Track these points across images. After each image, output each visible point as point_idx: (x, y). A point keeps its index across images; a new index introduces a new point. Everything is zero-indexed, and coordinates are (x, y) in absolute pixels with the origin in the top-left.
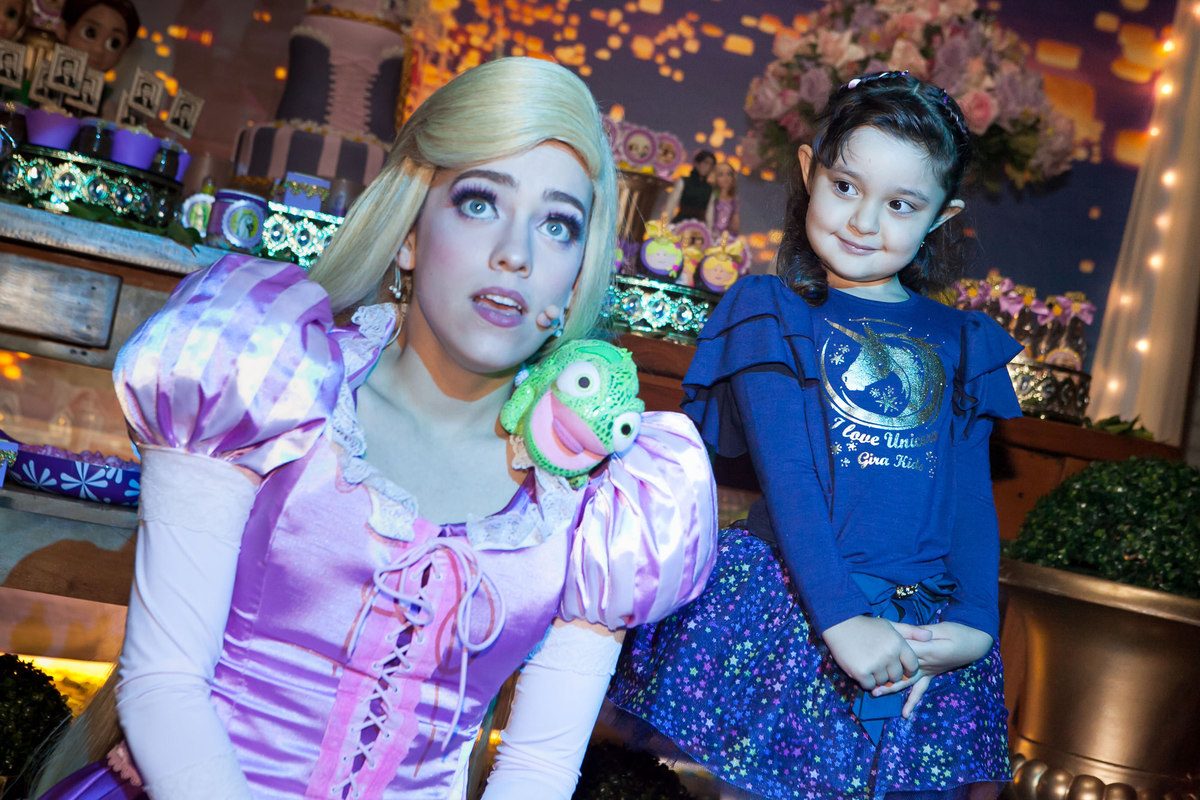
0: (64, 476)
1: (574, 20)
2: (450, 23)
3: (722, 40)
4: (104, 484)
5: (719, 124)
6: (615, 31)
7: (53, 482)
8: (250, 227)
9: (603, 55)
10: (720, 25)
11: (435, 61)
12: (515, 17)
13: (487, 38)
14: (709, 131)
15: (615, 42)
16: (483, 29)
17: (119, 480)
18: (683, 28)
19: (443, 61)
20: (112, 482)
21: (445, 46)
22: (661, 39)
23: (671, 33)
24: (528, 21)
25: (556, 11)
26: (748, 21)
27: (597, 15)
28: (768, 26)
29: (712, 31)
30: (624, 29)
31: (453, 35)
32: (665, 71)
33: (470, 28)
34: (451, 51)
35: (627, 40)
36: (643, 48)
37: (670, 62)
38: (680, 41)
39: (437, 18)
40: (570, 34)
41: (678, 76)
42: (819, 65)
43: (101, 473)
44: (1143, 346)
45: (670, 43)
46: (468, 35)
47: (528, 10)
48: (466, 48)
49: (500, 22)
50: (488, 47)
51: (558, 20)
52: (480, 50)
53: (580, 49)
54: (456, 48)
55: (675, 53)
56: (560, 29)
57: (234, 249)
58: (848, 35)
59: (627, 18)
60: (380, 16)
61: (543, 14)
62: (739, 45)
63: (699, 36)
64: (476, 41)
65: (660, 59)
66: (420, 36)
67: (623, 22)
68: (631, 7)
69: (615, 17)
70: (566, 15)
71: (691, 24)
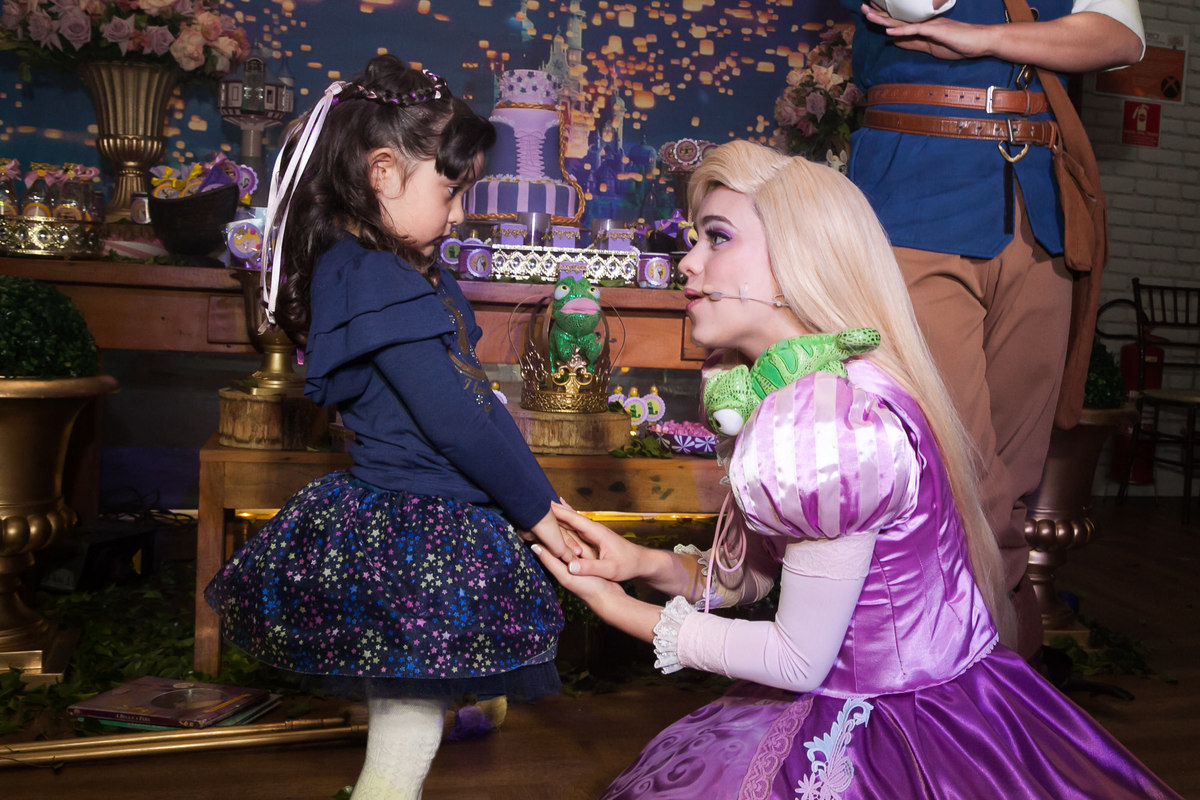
1: (661, 68)
2: (584, 82)
3: (755, 66)
5: (760, 119)
6: (687, 70)
8: (484, 264)
9: (682, 86)
10: (751, 57)
11: (578, 108)
12: (623, 72)
13: (608, 88)
14: (755, 124)
15: (688, 77)
16: (605, 83)
18: (730, 62)
19: (583, 106)
21: (582, 96)
22: (715, 72)
23: (722, 66)
24: (632, 73)
25: (649, 64)
26: (769, 52)
27: (674, 62)
28: (782, 53)
29: (748, 61)
30: (692, 68)
31: (586, 89)
32: (722, 91)
33: (596, 83)
34: (587, 100)
36: (706, 78)
37: (725, 85)
38: (729, 70)
39: (575, 80)
40: (659, 77)
41: (730, 92)
42: (815, 90)
45: (723, 72)
46: (596, 87)
47: (631, 66)
48: (596, 96)
49: (615, 76)
50: (609, 93)
51: (651, 69)
52: (604, 95)
53: (667, 85)
54: (589, 97)
55: (726, 78)
56: (653, 74)
57: (476, 279)
58: (831, 69)
59: (693, 61)
60: (541, 103)
61: (641, 67)
62: (765, 67)
63: (740, 65)
64: (601, 90)
65: (718, 84)
66: (566, 93)
67: (691, 64)
68: (695, 54)
69: (686, 61)
70: (655, 65)
71: (734, 58)
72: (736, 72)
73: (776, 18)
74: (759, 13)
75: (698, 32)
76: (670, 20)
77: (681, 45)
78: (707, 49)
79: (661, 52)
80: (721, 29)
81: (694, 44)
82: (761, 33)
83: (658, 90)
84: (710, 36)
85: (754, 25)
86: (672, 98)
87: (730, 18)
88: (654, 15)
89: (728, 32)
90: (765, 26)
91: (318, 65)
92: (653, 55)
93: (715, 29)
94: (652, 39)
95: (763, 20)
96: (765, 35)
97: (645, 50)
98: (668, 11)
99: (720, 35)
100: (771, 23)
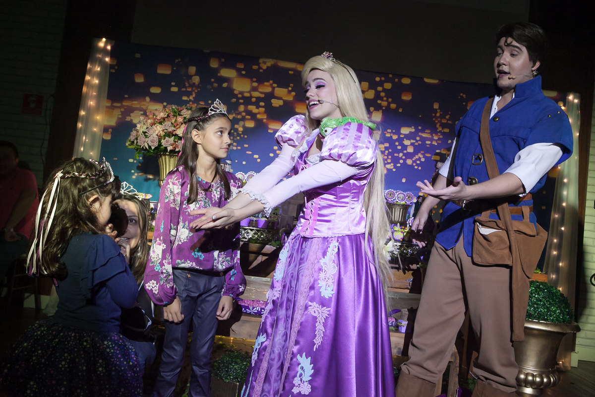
0: (247, 310)
1: (390, 157)
3: (431, 157)
4: (256, 311)
6: (401, 158)
7: (245, 311)
9: (399, 165)
10: (430, 154)
15: (401, 161)
17: (259, 310)
18: (420, 155)
20: (258, 311)
22: (413, 159)
23: (417, 157)
25: (385, 155)
26: (438, 151)
27: (396, 155)
28: (443, 152)
29: (428, 155)
30: (404, 157)
32: (416, 167)
35: (405, 160)
36: (409, 162)
37: (417, 165)
38: (420, 159)
40: (389, 161)
41: (420, 168)
43: (255, 309)
44: (563, 229)
45: (417, 160)
53: (392, 164)
55: (418, 162)
59: (404, 154)
62: (436, 158)
63: (424, 157)
65: (414, 164)
67: (403, 156)
68: (405, 152)
69: (401, 155)
70: (388, 156)
71: (422, 154)
72: (423, 160)
73: (441, 137)
74: (434, 135)
75: (407, 142)
76: (395, 137)
77: (399, 148)
78: (410, 150)
79: (390, 150)
80: (417, 141)
81: (405, 147)
82: (435, 143)
83: (388, 166)
84: (412, 144)
85: (432, 140)
86: (394, 170)
87: (421, 137)
88: (388, 135)
89: (420, 143)
90: (436, 141)
91: (250, 153)
92: (387, 152)
93: (414, 141)
94: (387, 145)
95: (436, 138)
96: (436, 144)
97: (384, 150)
98: (394, 134)
99: (416, 144)
100: (439, 139)
